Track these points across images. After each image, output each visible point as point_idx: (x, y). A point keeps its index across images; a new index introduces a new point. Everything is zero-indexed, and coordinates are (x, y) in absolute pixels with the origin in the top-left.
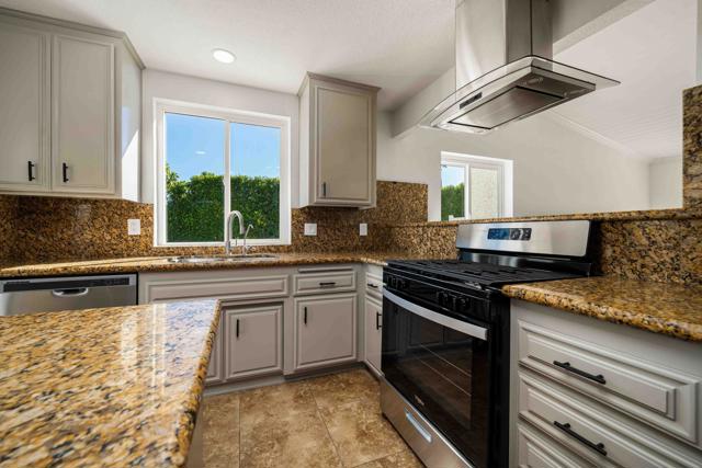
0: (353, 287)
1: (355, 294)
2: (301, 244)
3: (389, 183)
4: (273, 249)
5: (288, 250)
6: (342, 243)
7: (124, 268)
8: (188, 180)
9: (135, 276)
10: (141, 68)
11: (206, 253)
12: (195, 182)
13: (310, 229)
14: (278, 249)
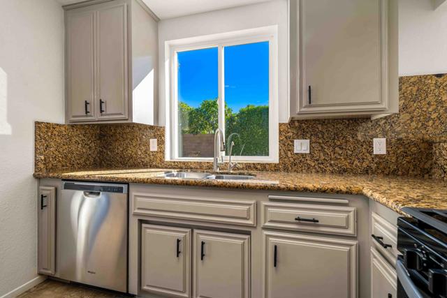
0: (350, 231)
1: (354, 242)
2: (290, 163)
3: (426, 77)
4: (259, 167)
5: (275, 169)
6: (345, 164)
7: (118, 178)
8: (238, 112)
9: (126, 185)
10: (156, 20)
11: (201, 168)
12: (242, 113)
13: (301, 146)
14: (264, 168)
